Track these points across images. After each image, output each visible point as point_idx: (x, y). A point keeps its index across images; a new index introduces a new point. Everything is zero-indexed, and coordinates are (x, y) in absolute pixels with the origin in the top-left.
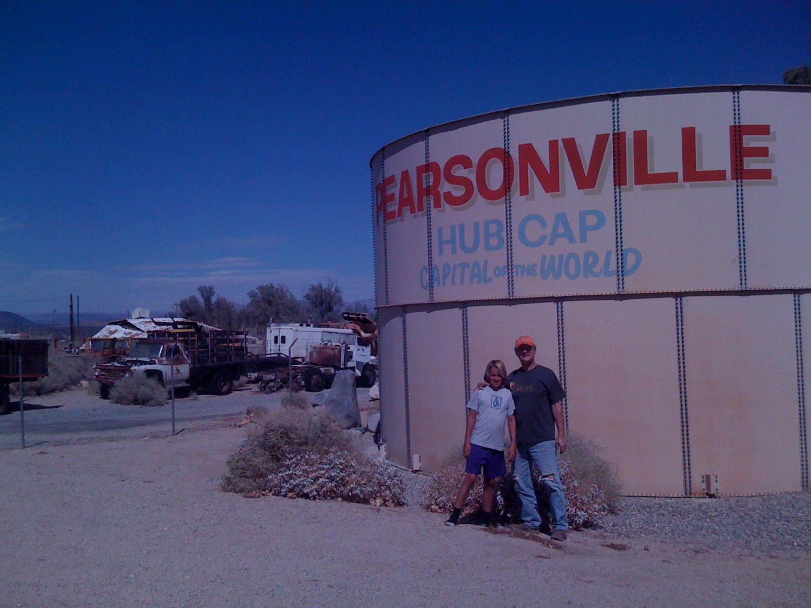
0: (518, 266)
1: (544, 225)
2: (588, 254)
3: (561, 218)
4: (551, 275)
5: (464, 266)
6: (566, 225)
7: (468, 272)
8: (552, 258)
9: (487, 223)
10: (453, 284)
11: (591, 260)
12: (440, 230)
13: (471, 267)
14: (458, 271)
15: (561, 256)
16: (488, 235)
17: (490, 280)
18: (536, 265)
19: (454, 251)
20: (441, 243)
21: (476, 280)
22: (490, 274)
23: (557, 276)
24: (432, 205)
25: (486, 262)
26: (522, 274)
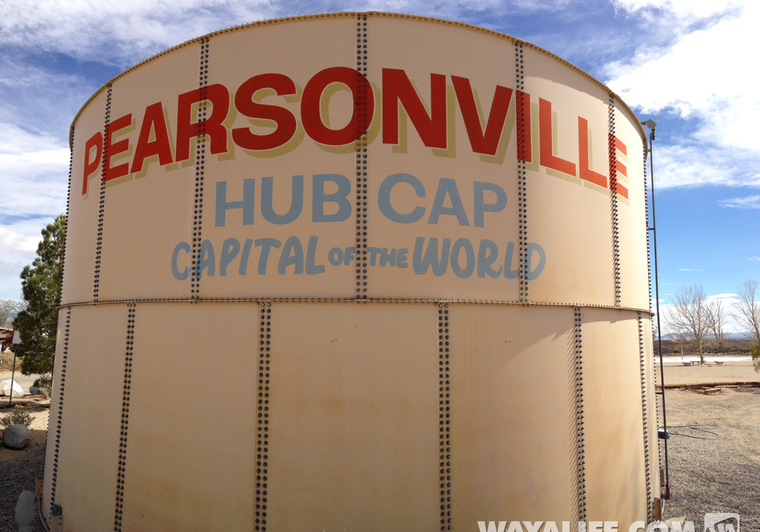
0: (375, 251)
1: (421, 192)
2: (485, 244)
3: (448, 186)
4: (430, 268)
5: (267, 244)
6: (456, 199)
7: (275, 255)
8: (433, 242)
9: (319, 181)
10: (243, 270)
11: (488, 252)
12: (221, 187)
13: (282, 247)
14: (256, 252)
15: (447, 242)
16: (319, 198)
17: (322, 269)
18: (405, 251)
19: (248, 219)
20: (222, 206)
21: (291, 268)
22: (321, 258)
23: (439, 271)
24: (208, 148)
25: (313, 241)
26: (382, 263)
